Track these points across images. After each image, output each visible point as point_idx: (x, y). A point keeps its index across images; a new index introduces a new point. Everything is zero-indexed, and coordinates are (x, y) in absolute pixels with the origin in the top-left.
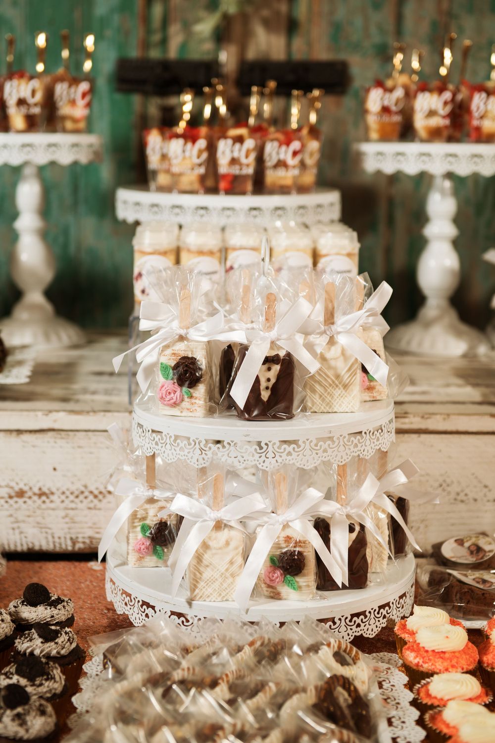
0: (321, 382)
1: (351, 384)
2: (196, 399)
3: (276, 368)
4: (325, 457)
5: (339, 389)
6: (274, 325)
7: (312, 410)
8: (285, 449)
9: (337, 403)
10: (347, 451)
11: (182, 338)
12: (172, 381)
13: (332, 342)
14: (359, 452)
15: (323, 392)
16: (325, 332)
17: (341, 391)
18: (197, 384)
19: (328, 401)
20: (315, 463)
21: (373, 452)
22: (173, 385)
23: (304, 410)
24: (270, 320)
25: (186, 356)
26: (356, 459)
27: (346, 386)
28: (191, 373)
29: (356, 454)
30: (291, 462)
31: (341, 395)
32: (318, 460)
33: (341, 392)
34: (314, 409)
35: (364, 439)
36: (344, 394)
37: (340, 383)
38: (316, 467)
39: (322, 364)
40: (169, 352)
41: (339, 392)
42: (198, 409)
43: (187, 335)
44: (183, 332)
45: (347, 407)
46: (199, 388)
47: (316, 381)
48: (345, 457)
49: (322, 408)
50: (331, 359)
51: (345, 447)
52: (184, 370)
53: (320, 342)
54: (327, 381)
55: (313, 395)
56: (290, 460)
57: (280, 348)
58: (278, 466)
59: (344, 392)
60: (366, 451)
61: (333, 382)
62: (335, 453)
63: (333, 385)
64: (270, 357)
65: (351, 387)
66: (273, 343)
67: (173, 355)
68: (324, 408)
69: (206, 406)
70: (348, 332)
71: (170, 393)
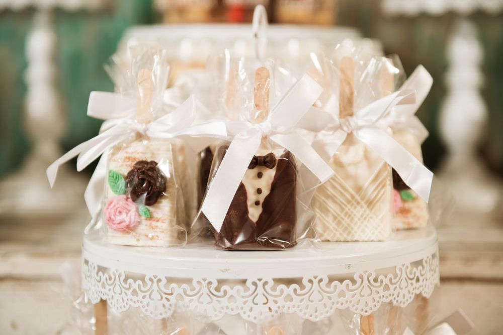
0: (336, 197)
1: (377, 201)
2: (158, 221)
3: (270, 174)
4: (342, 304)
5: (362, 207)
6: (267, 113)
7: (323, 238)
8: (282, 291)
9: (359, 228)
10: (374, 295)
11: (140, 136)
12: (124, 196)
13: (350, 140)
14: (392, 298)
15: (338, 212)
16: (340, 127)
17: (363, 209)
18: (159, 200)
19: (346, 225)
20: (327, 312)
21: (410, 297)
22: (125, 201)
23: (311, 235)
24: (261, 104)
25: (144, 160)
26: (388, 307)
27: (371, 204)
28: (149, 182)
29: (387, 300)
30: (291, 311)
31: (364, 216)
32: (331, 308)
33: (365, 211)
34: (326, 236)
35: (398, 279)
36: (368, 215)
37: (362, 199)
38: (330, 319)
39: (336, 171)
40: (121, 155)
41: (362, 212)
42: (161, 235)
43: (147, 132)
44: (141, 128)
45: (373, 233)
46: (161, 205)
47: (329, 197)
48: (371, 304)
49: (338, 234)
50: (350, 164)
51: (370, 288)
52: (139, 179)
53: (333, 140)
54: (345, 196)
55: (324, 216)
56: (289, 308)
57: (275, 146)
58: (273, 316)
59: (368, 211)
60: (401, 295)
61: (353, 197)
62: (358, 297)
63: (353, 202)
64: (260, 157)
65: (378, 204)
66: (265, 138)
67: (127, 160)
68: (341, 234)
69: (172, 231)
70: (373, 126)
71: (120, 212)
